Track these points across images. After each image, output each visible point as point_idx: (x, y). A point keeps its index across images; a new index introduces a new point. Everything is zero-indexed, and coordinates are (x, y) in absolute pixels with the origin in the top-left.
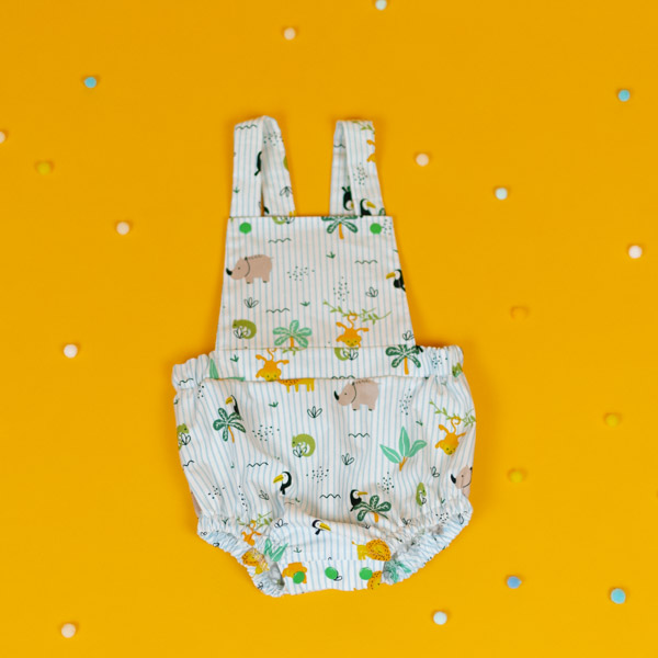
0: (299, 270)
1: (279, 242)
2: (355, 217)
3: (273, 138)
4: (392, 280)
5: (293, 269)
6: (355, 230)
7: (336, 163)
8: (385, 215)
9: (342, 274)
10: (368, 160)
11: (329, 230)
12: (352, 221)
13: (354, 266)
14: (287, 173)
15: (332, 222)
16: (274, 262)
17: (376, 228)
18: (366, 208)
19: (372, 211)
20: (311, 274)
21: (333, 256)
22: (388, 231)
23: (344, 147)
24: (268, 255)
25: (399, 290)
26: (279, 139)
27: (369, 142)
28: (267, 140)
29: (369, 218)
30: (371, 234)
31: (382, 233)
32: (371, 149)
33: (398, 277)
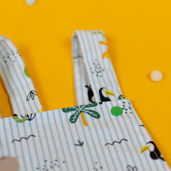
0: (48, 164)
1: (23, 140)
2: (95, 104)
3: (11, 56)
4: (148, 153)
5: (42, 163)
6: (98, 116)
7: (77, 69)
8: (124, 98)
9: (95, 160)
10: (103, 57)
11: (73, 120)
12: (92, 108)
13: (105, 148)
14: (29, 80)
15: (74, 112)
16: (20, 160)
17: (117, 111)
18: (105, 95)
19: (111, 97)
20: (63, 165)
21: (81, 144)
22: (129, 111)
23: (82, 57)
24: (13, 155)
25: (158, 161)
26: (17, 55)
27: (101, 43)
28: (6, 59)
29: (108, 103)
30: (113, 117)
31: (124, 114)
32: (104, 48)
33: (152, 148)
